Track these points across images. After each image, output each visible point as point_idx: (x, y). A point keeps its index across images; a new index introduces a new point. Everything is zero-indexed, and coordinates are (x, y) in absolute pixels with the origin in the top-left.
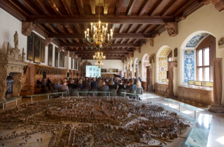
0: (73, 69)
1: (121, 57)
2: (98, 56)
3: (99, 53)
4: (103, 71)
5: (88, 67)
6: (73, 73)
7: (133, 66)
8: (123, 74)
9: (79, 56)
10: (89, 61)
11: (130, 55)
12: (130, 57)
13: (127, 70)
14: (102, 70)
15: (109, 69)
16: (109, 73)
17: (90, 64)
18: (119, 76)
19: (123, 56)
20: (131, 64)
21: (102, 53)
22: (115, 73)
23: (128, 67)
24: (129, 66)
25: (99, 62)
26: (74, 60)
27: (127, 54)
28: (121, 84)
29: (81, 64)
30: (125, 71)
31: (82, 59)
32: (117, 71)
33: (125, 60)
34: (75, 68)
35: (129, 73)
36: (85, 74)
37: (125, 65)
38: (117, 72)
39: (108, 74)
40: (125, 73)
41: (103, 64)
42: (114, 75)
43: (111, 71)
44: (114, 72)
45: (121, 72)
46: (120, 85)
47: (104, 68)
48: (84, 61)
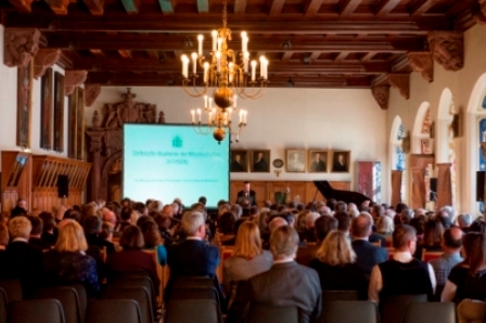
0: (35, 147)
1: (368, 66)
2: (218, 55)
3: (219, 38)
4: (241, 159)
5: (135, 137)
6: (28, 177)
7: (457, 126)
8: (380, 181)
9: (74, 63)
10: (144, 94)
11: (440, 51)
12: (439, 69)
13: (414, 159)
14: (233, 153)
15: (288, 151)
16: (284, 176)
17: (149, 116)
18: (358, 199)
19: (386, 63)
20: (445, 118)
21: (245, 37)
22: (330, 176)
23: (418, 133)
24: (431, 129)
25: (222, 103)
26: (36, 84)
27: (418, 44)
28: (406, 256)
29: (88, 112)
30: (397, 160)
31: (96, 80)
32: (340, 161)
33: (395, 92)
34: (44, 143)
35: (431, 173)
36: (116, 179)
37: (398, 121)
38: (340, 167)
39: (275, 183)
40: (396, 177)
41: (243, 114)
42: (323, 186)
43: (297, 162)
44: (321, 168)
45: (366, 168)
46: (391, 267)
47: (248, 140)
48: (107, 94)
